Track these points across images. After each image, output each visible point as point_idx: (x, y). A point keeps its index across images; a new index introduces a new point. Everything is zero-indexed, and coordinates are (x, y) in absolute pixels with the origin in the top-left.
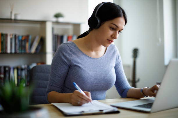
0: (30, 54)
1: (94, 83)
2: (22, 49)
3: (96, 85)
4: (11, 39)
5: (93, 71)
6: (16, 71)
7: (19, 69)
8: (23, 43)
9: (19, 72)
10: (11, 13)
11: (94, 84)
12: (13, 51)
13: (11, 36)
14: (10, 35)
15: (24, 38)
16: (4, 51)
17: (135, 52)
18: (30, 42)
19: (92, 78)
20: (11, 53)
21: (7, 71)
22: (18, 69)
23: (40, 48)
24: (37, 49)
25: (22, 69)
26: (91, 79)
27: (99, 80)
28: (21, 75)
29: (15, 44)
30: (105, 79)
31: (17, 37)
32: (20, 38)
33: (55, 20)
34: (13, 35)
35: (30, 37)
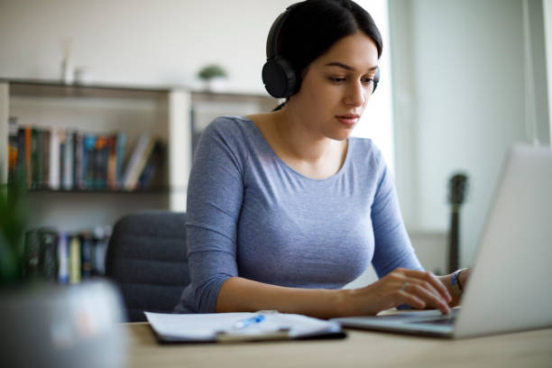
0: (121, 192)
1: (307, 255)
2: (95, 177)
3: (312, 261)
4: (62, 147)
5: (306, 217)
6: (75, 247)
7: (86, 240)
8: (99, 159)
9: (87, 250)
10: (64, 65)
11: (306, 258)
12: (68, 182)
13: (64, 137)
14: (59, 133)
15: (101, 144)
16: (41, 182)
17: (458, 186)
18: (121, 153)
19: (299, 237)
20: (62, 190)
21: (50, 245)
22: (82, 239)
23: (152, 173)
24: (142, 178)
25: (95, 241)
26: (298, 243)
27: (323, 248)
28: (93, 260)
29: (75, 162)
30: (341, 246)
31: (80, 140)
32: (91, 143)
33: (199, 85)
34: (67, 134)
35: (123, 141)
